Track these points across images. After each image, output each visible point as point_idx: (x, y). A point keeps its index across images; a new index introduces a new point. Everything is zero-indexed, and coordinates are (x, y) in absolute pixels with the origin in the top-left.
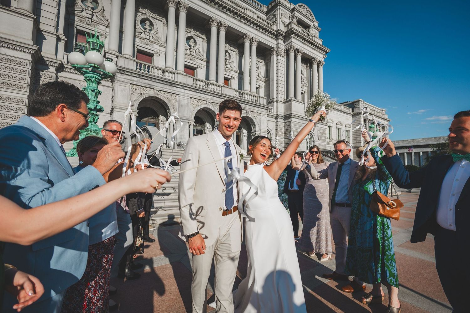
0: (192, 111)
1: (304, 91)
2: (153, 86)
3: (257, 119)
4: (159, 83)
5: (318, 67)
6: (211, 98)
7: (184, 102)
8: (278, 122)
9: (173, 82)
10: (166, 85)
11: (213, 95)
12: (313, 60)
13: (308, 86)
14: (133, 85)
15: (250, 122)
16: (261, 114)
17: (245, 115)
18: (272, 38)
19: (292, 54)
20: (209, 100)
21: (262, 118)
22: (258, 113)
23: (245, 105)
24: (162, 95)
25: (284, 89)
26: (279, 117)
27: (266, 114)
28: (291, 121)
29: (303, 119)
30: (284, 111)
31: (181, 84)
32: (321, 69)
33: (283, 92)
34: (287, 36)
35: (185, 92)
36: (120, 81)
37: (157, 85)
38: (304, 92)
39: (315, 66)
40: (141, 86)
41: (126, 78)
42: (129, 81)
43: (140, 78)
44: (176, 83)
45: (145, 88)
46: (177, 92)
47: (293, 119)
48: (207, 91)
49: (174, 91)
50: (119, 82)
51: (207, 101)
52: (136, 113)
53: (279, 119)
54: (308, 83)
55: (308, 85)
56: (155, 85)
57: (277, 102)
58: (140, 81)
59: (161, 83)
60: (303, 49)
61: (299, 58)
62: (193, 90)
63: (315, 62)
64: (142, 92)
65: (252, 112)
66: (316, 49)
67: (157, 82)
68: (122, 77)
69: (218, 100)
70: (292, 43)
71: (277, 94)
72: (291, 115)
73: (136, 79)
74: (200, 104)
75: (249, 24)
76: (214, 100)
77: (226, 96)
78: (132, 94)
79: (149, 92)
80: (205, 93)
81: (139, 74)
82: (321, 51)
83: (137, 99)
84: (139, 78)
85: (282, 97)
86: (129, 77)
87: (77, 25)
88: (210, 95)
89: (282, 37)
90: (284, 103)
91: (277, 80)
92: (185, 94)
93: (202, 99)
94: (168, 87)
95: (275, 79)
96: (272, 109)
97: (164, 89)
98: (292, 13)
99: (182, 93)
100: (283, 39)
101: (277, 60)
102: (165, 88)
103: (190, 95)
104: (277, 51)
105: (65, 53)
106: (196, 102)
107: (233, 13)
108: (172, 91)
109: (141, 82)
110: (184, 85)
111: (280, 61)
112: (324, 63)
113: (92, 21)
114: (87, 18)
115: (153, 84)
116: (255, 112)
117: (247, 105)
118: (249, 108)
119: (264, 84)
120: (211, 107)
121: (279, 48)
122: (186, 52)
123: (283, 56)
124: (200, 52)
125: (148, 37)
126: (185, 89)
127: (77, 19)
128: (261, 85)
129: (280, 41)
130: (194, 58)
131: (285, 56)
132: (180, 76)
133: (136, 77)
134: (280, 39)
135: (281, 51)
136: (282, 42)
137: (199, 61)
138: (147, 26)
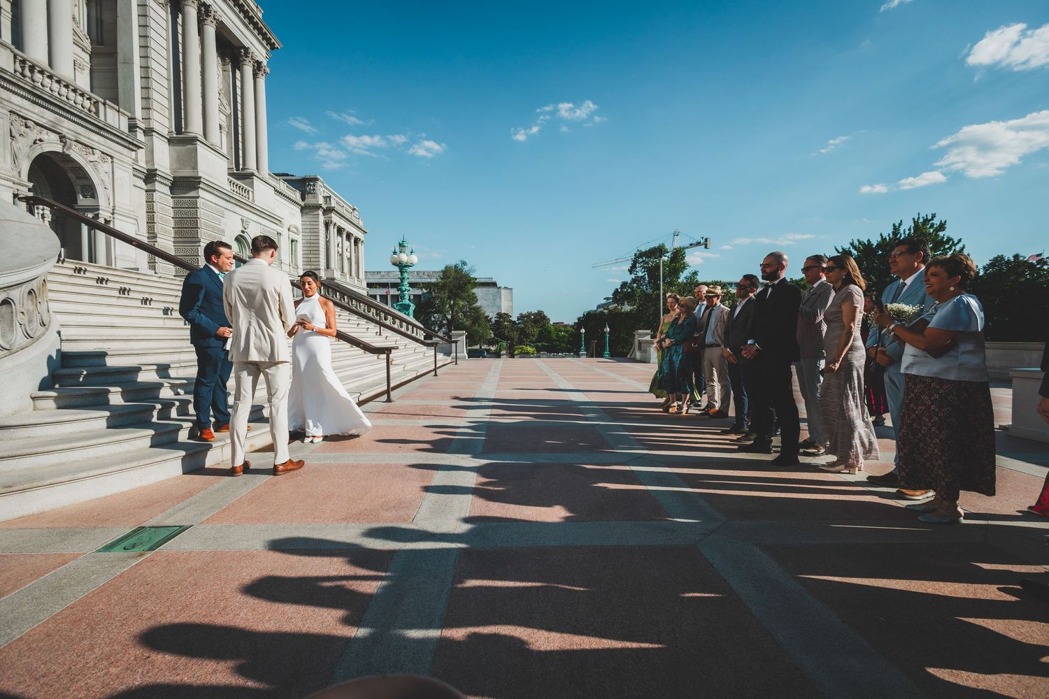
3: (101, 170)
5: (255, 76)
8: (154, 191)
12: (243, 51)
15: (70, 175)
16: (112, 157)
21: (118, 173)
22: (103, 153)
23: (56, 115)
25: (167, 102)
26: (157, 178)
28: (198, 197)
29: (228, 199)
30: (171, 165)
32: (262, 82)
38: (220, 128)
39: (248, 69)
47: (201, 193)
53: (156, 182)
55: (229, 110)
57: (148, 131)
60: (220, 12)
61: (211, 32)
63: (247, 60)
65: (80, 146)
66: (251, 27)
71: (147, 108)
72: (199, 182)
82: (260, 36)
85: (163, 122)
90: (171, 141)
91: (145, 68)
95: (137, 62)
111: (150, 12)
112: (268, 70)
116: (92, 148)
117: (65, 117)
118: (72, 128)
119: (88, 59)
123: (161, 3)
128: (79, 60)
131: (166, 5)
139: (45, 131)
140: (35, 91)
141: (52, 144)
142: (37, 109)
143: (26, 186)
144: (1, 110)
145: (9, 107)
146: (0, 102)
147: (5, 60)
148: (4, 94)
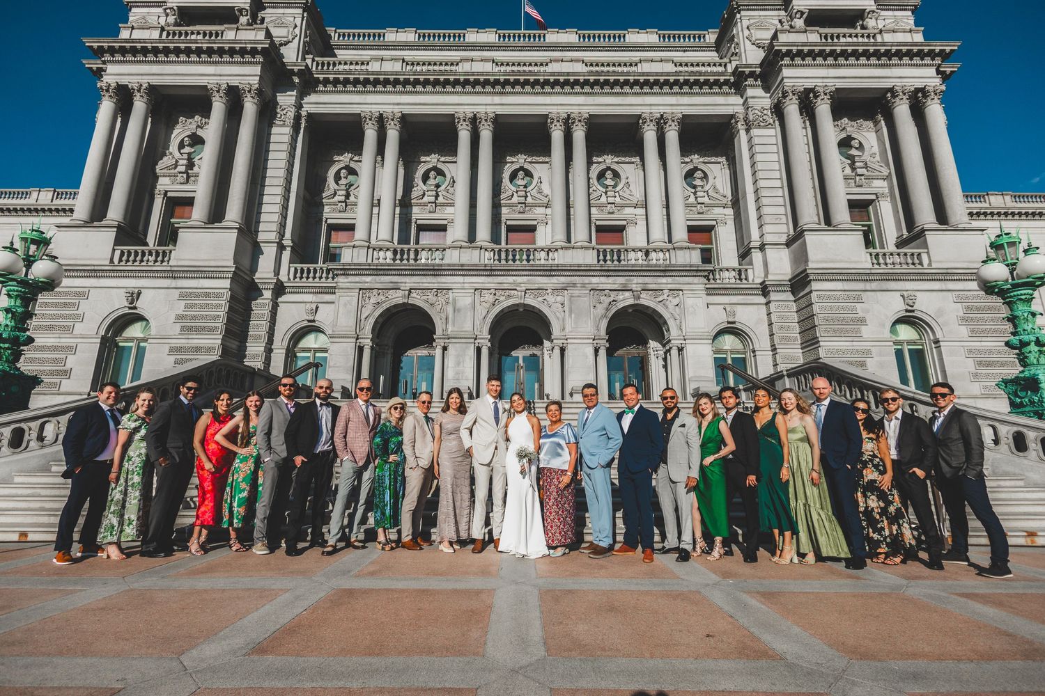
0: (483, 317)
1: (876, 194)
2: (399, 284)
3: (671, 307)
4: (411, 275)
6: (528, 280)
7: (465, 301)
8: (771, 302)
9: (436, 268)
10: (425, 275)
11: (532, 273)
12: (889, 95)
13: (890, 173)
14: (364, 291)
16: (682, 291)
17: (631, 302)
18: (726, 94)
19: (792, 110)
20: (522, 285)
21: (689, 302)
22: (672, 290)
23: (626, 278)
24: (419, 297)
25: (783, 208)
26: (772, 289)
27: (702, 287)
28: (811, 292)
29: (865, 278)
30: (792, 269)
31: (451, 268)
32: (934, 108)
33: (784, 217)
34: (768, 72)
35: (465, 281)
36: (342, 289)
37: (408, 281)
38: (877, 197)
39: (902, 110)
40: (379, 289)
41: (353, 281)
42: (358, 285)
43: (376, 275)
44: (443, 268)
45: (385, 291)
46: (447, 285)
48: (515, 268)
49: (441, 285)
50: (341, 291)
51: (518, 288)
52: (369, 340)
53: (772, 293)
54: (888, 165)
56: (403, 281)
57: (762, 248)
58: (375, 280)
59: (415, 275)
61: (823, 109)
62: (481, 273)
63: (897, 99)
64: (382, 298)
65: (651, 292)
66: (895, 61)
67: (407, 275)
68: (346, 280)
69: (546, 282)
70: (785, 80)
72: (807, 276)
73: (368, 279)
74: (502, 298)
75: (646, 89)
76: (535, 283)
77: (564, 268)
78: (362, 306)
79: (394, 296)
80: (510, 273)
81: (372, 267)
82: (917, 60)
83: (371, 313)
84: (374, 275)
85: (779, 230)
86: (357, 279)
87: (327, 219)
88: (524, 275)
89: (756, 80)
90: (788, 245)
91: (756, 191)
92: (466, 285)
93: (506, 286)
94: (429, 279)
96: (750, 271)
97: (421, 285)
98: (786, 12)
99: (459, 285)
100: (759, 82)
101: (750, 140)
102: (422, 283)
103: (475, 285)
104: (746, 119)
105: (291, 265)
106: (492, 296)
107: (598, 85)
108: (438, 285)
109: (378, 283)
110: (460, 268)
111: (756, 140)
112: (943, 88)
113: (346, 205)
114: (340, 202)
115: (399, 281)
116: (662, 290)
117: (634, 276)
118: (641, 282)
119: (730, 211)
120: (530, 301)
121: (750, 109)
122: (509, 202)
123: (769, 124)
124: (540, 192)
125: (433, 199)
126: (464, 275)
127: (327, 209)
128: (720, 217)
129: (750, 92)
130: (527, 208)
131: (774, 122)
132: (456, 252)
133: (370, 275)
134: (751, 86)
135: (760, 114)
136: (759, 92)
137: (541, 210)
138: (432, 180)
139: (621, 292)
140: (604, 268)
141: (626, 300)
142: (611, 280)
143: (604, 339)
144: (585, 292)
145: (590, 287)
146: (583, 286)
147: (589, 258)
148: (586, 280)
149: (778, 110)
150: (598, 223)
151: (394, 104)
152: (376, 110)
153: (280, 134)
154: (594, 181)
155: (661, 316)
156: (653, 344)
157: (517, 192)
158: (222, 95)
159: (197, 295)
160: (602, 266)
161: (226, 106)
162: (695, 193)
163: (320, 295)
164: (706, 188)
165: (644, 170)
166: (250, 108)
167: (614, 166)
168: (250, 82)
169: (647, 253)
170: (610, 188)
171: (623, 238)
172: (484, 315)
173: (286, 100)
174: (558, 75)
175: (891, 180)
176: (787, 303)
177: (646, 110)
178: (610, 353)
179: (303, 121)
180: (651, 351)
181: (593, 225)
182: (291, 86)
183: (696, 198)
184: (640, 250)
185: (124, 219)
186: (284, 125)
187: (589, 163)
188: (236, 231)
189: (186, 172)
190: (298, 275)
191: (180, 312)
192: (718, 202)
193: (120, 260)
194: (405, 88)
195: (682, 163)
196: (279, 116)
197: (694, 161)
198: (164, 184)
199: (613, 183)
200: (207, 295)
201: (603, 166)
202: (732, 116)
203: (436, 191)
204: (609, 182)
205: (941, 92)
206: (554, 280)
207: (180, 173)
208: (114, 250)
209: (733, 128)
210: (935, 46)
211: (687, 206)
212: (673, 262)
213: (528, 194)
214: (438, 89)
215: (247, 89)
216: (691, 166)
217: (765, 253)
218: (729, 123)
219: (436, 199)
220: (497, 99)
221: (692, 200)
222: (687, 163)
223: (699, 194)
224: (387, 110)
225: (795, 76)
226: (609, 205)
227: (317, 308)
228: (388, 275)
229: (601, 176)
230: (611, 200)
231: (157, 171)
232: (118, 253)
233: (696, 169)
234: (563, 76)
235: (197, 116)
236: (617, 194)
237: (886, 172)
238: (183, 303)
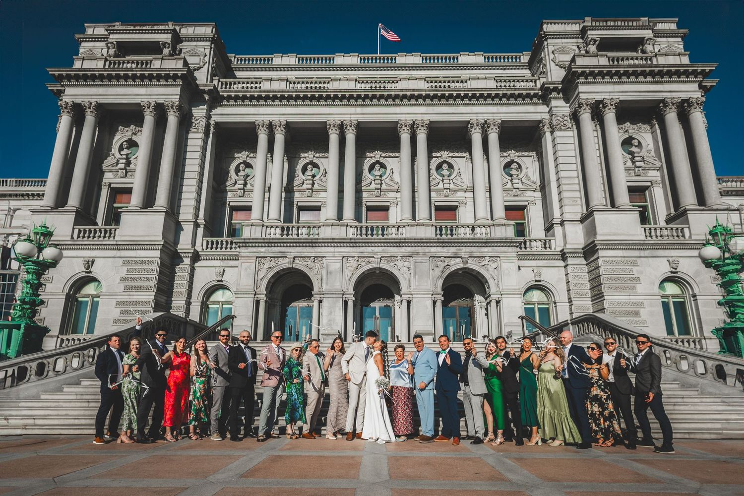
0: (349, 278)
1: (651, 181)
2: (286, 253)
3: (490, 269)
4: (295, 246)
6: (383, 250)
7: (335, 265)
8: (567, 265)
9: (313, 241)
10: (305, 246)
11: (386, 245)
12: (661, 105)
13: (662, 165)
14: (260, 259)
16: (499, 257)
17: (459, 266)
18: (536, 104)
19: (586, 117)
20: (378, 254)
22: (492, 257)
23: (457, 248)
24: (301, 263)
25: (578, 193)
26: (567, 255)
27: (515, 254)
28: (598, 258)
29: (640, 247)
30: (585, 239)
31: (325, 241)
33: (579, 200)
34: (568, 88)
35: (335, 251)
37: (292, 251)
38: (652, 184)
40: (271, 257)
41: (251, 251)
42: (255, 254)
43: (269, 246)
45: (275, 259)
46: (322, 254)
47: (602, 253)
48: (373, 241)
49: (317, 254)
50: (242, 258)
51: (375, 256)
52: (264, 296)
53: (569, 258)
54: (660, 159)
56: (289, 251)
57: (562, 223)
58: (268, 251)
59: (298, 246)
61: (610, 117)
62: (347, 245)
63: (668, 108)
64: (273, 264)
65: (476, 259)
66: (666, 78)
67: (292, 246)
68: (246, 251)
69: (396, 251)
70: (580, 95)
73: (263, 249)
74: (363, 264)
75: (473, 101)
76: (387, 252)
77: (410, 241)
78: (259, 270)
79: (282, 262)
80: (369, 245)
81: (265, 241)
82: (683, 78)
83: (265, 276)
84: (267, 246)
85: (575, 210)
86: (254, 249)
87: (230, 202)
88: (381, 247)
89: (558, 94)
90: (582, 221)
91: (558, 180)
92: (336, 254)
93: (366, 254)
94: (308, 249)
96: (553, 242)
97: (302, 254)
99: (331, 254)
100: (560, 96)
101: (553, 140)
102: (303, 252)
103: (343, 254)
104: (551, 124)
105: (204, 239)
106: (356, 262)
107: (436, 98)
108: (315, 253)
109: (270, 252)
110: (331, 241)
111: (558, 140)
112: (704, 99)
113: (244, 192)
114: (239, 189)
115: (286, 251)
116: (484, 257)
117: (463, 246)
118: (468, 251)
119: (539, 194)
120: (384, 265)
121: (554, 116)
122: (368, 188)
123: (569, 128)
124: (392, 180)
125: (310, 186)
126: (335, 247)
127: (229, 194)
128: (530, 199)
129: (554, 103)
130: (382, 193)
131: (572, 126)
132: (328, 229)
133: (264, 246)
134: (555, 98)
135: (561, 120)
136: (561, 103)
137: (392, 194)
138: (309, 172)
139: (453, 259)
140: (440, 240)
141: (457, 264)
142: (445, 249)
143: (440, 294)
144: (425, 258)
145: (430, 254)
146: (425, 254)
147: (429, 233)
148: (427, 250)
149: (575, 117)
150: (437, 204)
151: (280, 114)
152: (266, 119)
153: (195, 139)
154: (433, 171)
155: (483, 277)
156: (478, 298)
157: (374, 180)
158: (151, 110)
159: (136, 263)
160: (438, 239)
161: (155, 119)
162: (511, 181)
163: (226, 261)
164: (520, 177)
165: (472, 163)
166: (172, 120)
167: (449, 160)
168: (173, 100)
169: (473, 229)
170: (446, 177)
171: (455, 215)
172: (349, 276)
173: (199, 112)
174: (406, 91)
175: (663, 171)
176: (582, 266)
177: (474, 117)
178: (445, 304)
179: (212, 128)
180: (476, 303)
181: (433, 205)
182: (203, 102)
183: (512, 184)
184: (468, 227)
185: (81, 205)
186: (197, 132)
187: (430, 157)
188: (164, 214)
189: (125, 169)
190: (210, 246)
191: (124, 275)
192: (529, 187)
193: (78, 237)
194: (289, 102)
195: (501, 157)
196: (194, 125)
197: (511, 155)
198: (108, 177)
199: (448, 173)
200: (143, 262)
201: (440, 160)
202: (540, 122)
203: (312, 180)
204: (445, 172)
205: (702, 102)
206: (403, 249)
207: (120, 169)
208: (74, 229)
209: (541, 130)
210: (698, 67)
211: (505, 190)
212: (493, 236)
213: (383, 182)
214: (314, 102)
215: (170, 106)
216: (508, 160)
217: (564, 228)
218: (538, 127)
219: (313, 186)
220: (359, 110)
221: (509, 185)
222: (506, 157)
223: (514, 181)
224: (275, 119)
225: (588, 91)
226: (445, 191)
227: (224, 271)
228: (277, 246)
229: (439, 167)
230: (447, 186)
231: (103, 168)
232: (76, 231)
233: (512, 162)
234: (410, 91)
235: (132, 126)
236: (451, 181)
237: (658, 164)
238: (125, 268)
